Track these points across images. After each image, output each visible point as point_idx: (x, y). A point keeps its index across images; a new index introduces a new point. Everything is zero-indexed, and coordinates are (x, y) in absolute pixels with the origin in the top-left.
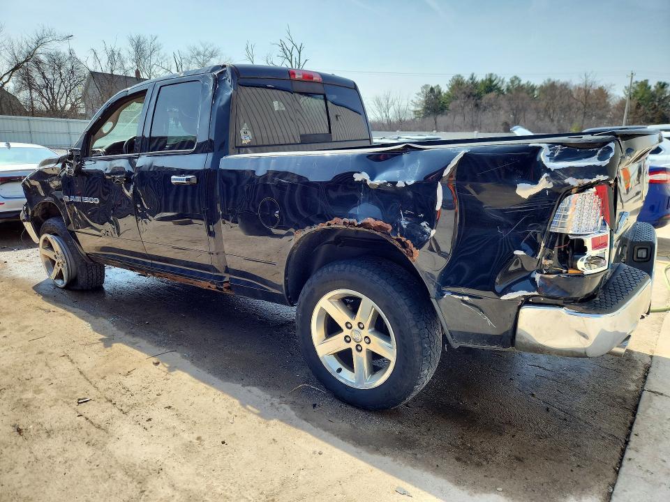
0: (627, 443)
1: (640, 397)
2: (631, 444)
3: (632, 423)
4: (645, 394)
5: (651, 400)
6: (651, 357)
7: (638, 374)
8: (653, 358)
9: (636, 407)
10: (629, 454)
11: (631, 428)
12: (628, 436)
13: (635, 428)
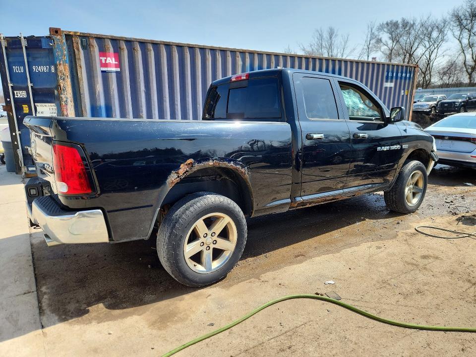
0: (33, 262)
1: (37, 286)
2: (31, 261)
3: (35, 271)
4: (34, 288)
5: (30, 286)
6: (43, 327)
7: (45, 300)
8: (40, 327)
9: (36, 278)
10: (31, 257)
11: (34, 268)
12: (34, 264)
13: (32, 268)
